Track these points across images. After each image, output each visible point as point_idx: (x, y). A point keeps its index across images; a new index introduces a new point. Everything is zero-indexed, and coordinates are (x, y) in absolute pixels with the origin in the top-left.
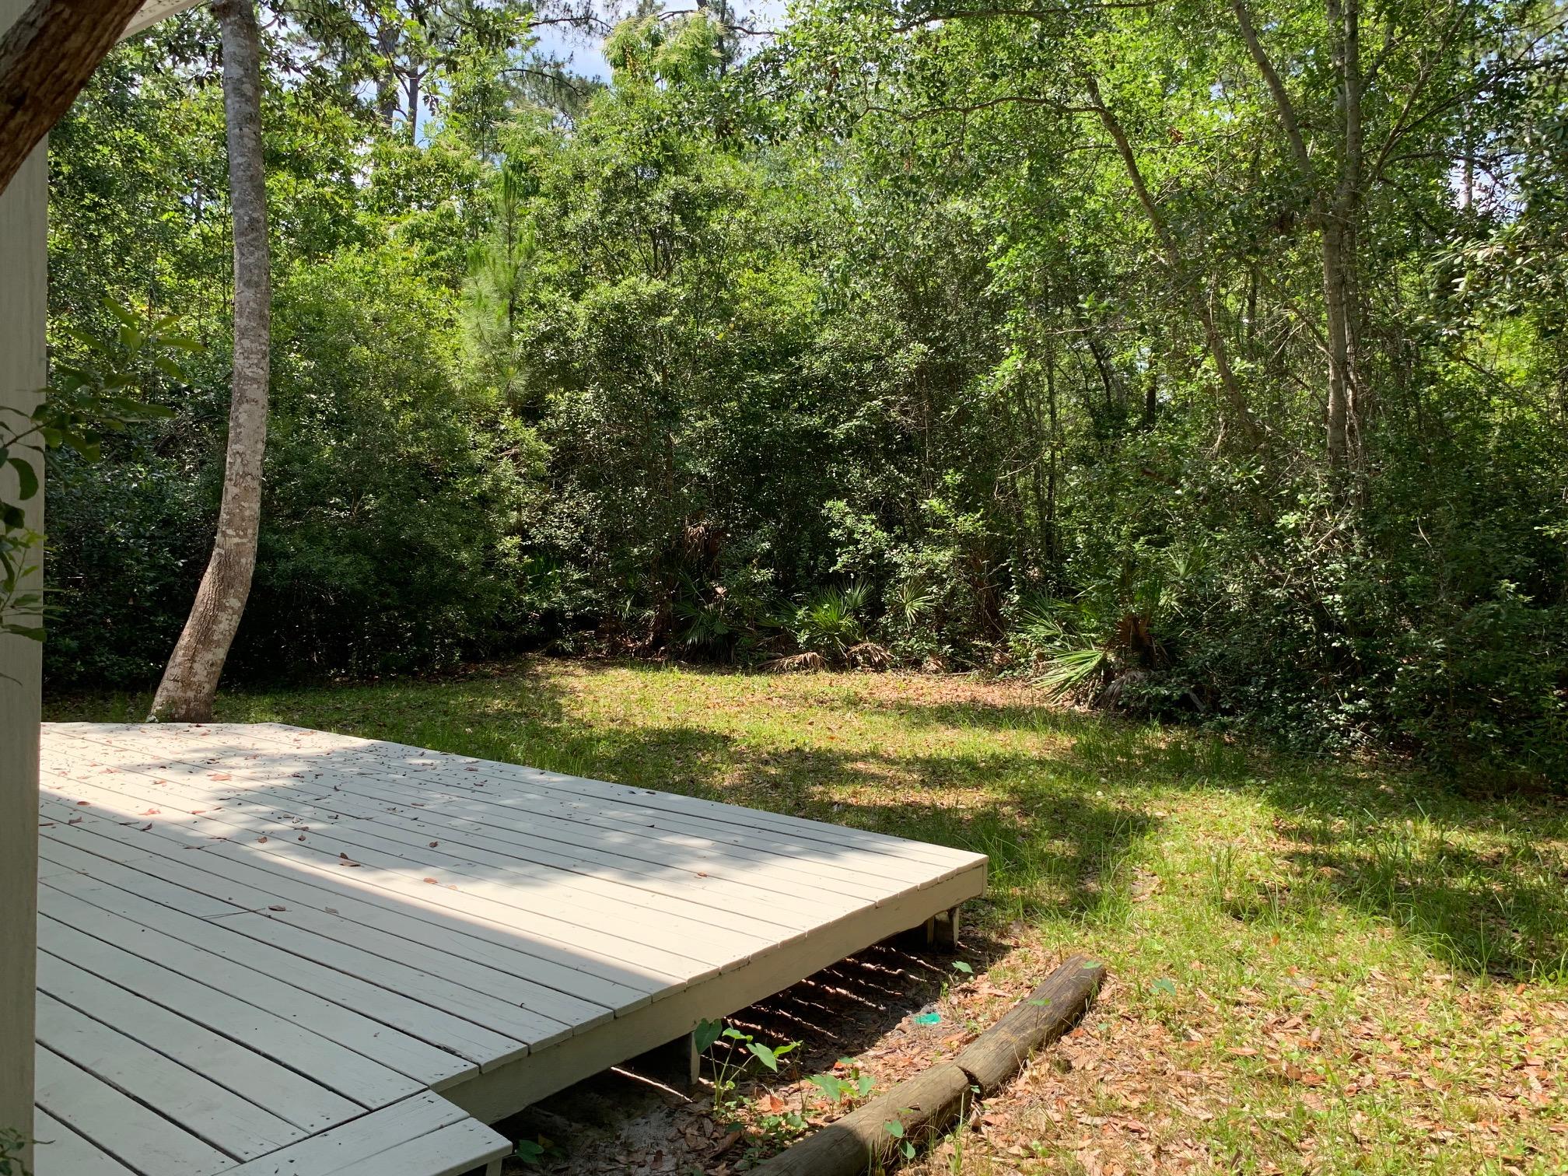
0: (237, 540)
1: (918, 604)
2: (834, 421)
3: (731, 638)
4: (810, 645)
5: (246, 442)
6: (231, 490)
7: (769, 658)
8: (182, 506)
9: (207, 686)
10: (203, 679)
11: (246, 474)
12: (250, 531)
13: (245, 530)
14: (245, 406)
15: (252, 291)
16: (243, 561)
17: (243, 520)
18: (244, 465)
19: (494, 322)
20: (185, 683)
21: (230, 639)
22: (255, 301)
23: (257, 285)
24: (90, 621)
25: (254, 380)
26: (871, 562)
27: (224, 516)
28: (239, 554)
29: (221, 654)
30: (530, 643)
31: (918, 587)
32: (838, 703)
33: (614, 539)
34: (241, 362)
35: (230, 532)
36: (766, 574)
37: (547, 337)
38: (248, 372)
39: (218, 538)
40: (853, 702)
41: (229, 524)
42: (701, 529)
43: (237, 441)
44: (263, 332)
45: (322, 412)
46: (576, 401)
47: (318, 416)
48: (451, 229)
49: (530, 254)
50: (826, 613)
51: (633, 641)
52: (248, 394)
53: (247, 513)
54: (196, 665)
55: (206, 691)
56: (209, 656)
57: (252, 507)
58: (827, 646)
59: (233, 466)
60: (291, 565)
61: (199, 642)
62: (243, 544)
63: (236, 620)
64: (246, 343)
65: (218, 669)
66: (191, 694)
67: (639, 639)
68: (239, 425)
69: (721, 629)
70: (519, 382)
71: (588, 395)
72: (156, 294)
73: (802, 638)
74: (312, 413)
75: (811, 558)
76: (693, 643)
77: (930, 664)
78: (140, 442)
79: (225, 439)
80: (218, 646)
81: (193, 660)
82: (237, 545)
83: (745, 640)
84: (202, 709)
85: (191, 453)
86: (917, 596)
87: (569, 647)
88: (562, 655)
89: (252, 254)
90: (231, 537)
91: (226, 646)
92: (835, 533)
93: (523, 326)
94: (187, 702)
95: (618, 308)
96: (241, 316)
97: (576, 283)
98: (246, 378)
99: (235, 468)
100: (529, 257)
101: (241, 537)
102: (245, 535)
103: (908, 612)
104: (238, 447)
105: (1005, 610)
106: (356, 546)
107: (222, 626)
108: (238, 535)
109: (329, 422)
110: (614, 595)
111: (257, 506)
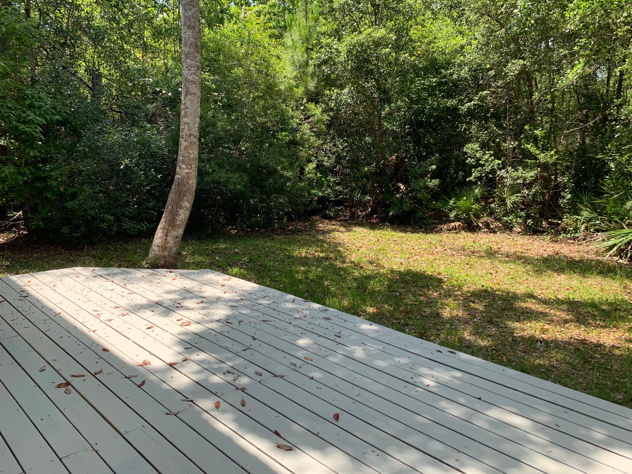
0: (187, 171)
1: (514, 198)
2: (461, 102)
3: (413, 212)
4: (457, 219)
5: (190, 117)
6: (183, 144)
7: (433, 223)
8: (160, 148)
9: (174, 249)
10: (172, 245)
11: (190, 135)
12: (193, 166)
13: (191, 165)
14: (189, 97)
15: (191, 31)
16: (191, 182)
17: (190, 160)
18: (190, 130)
19: (300, 55)
20: (163, 248)
21: (185, 223)
22: (192, 37)
23: (194, 28)
24: (120, 204)
25: (193, 82)
26: (490, 176)
27: (180, 158)
28: (188, 178)
29: (181, 231)
30: (314, 212)
31: (515, 189)
32: (483, 254)
33: (355, 163)
34: (186, 72)
35: (183, 166)
36: (436, 182)
37: (325, 62)
38: (190, 78)
39: (178, 169)
40: (491, 254)
41: (183, 162)
42: (394, 157)
43: (186, 116)
44: (197, 55)
45: (220, 102)
46: (340, 94)
47: (219, 103)
48: (274, 13)
49: (316, 20)
50: (464, 202)
51: (361, 211)
52: (190, 90)
53: (192, 156)
54: (168, 238)
55: (174, 251)
56: (175, 233)
57: (194, 153)
58: (465, 219)
59: (184, 131)
60: (210, 178)
61: (169, 226)
62: (190, 173)
63: (188, 213)
64: (189, 61)
65: (179, 239)
66: (166, 253)
67: (364, 211)
68: (186, 108)
69: (407, 207)
70: (312, 85)
71: (346, 91)
72: (145, 47)
73: (452, 215)
74: (216, 102)
75: (454, 173)
76: (393, 215)
77: (517, 229)
78: (138, 117)
79: (178, 115)
80: (179, 227)
81: (166, 235)
82: (187, 173)
83: (419, 214)
84: (172, 261)
85: (163, 121)
86: (512, 194)
87: (332, 214)
88: (329, 218)
89: (191, 10)
90: (184, 169)
91: (183, 227)
92: (469, 160)
93: (314, 56)
94: (164, 257)
95: (362, 45)
96: (185, 46)
97: (337, 34)
98: (189, 81)
99: (185, 131)
100: (316, 22)
101: (189, 169)
102: (191, 168)
103: (508, 202)
104: (185, 120)
105: (562, 202)
106: (240, 168)
107: (181, 217)
108: (187, 168)
109: (223, 106)
110: (353, 190)
111: (196, 152)
